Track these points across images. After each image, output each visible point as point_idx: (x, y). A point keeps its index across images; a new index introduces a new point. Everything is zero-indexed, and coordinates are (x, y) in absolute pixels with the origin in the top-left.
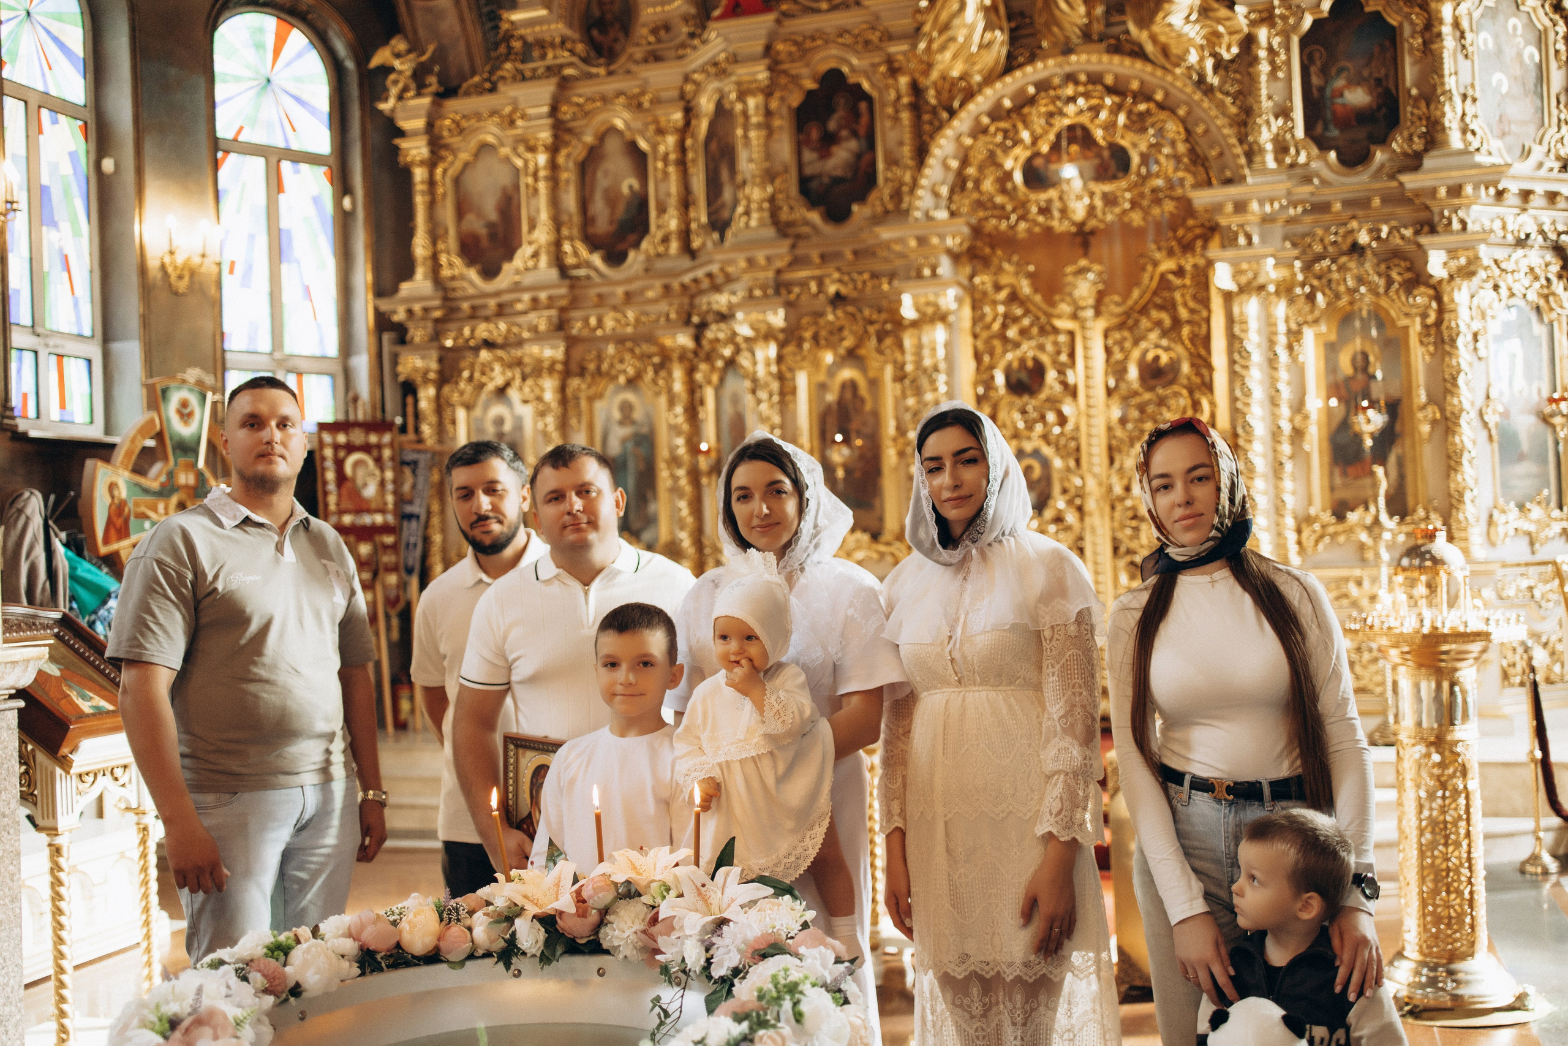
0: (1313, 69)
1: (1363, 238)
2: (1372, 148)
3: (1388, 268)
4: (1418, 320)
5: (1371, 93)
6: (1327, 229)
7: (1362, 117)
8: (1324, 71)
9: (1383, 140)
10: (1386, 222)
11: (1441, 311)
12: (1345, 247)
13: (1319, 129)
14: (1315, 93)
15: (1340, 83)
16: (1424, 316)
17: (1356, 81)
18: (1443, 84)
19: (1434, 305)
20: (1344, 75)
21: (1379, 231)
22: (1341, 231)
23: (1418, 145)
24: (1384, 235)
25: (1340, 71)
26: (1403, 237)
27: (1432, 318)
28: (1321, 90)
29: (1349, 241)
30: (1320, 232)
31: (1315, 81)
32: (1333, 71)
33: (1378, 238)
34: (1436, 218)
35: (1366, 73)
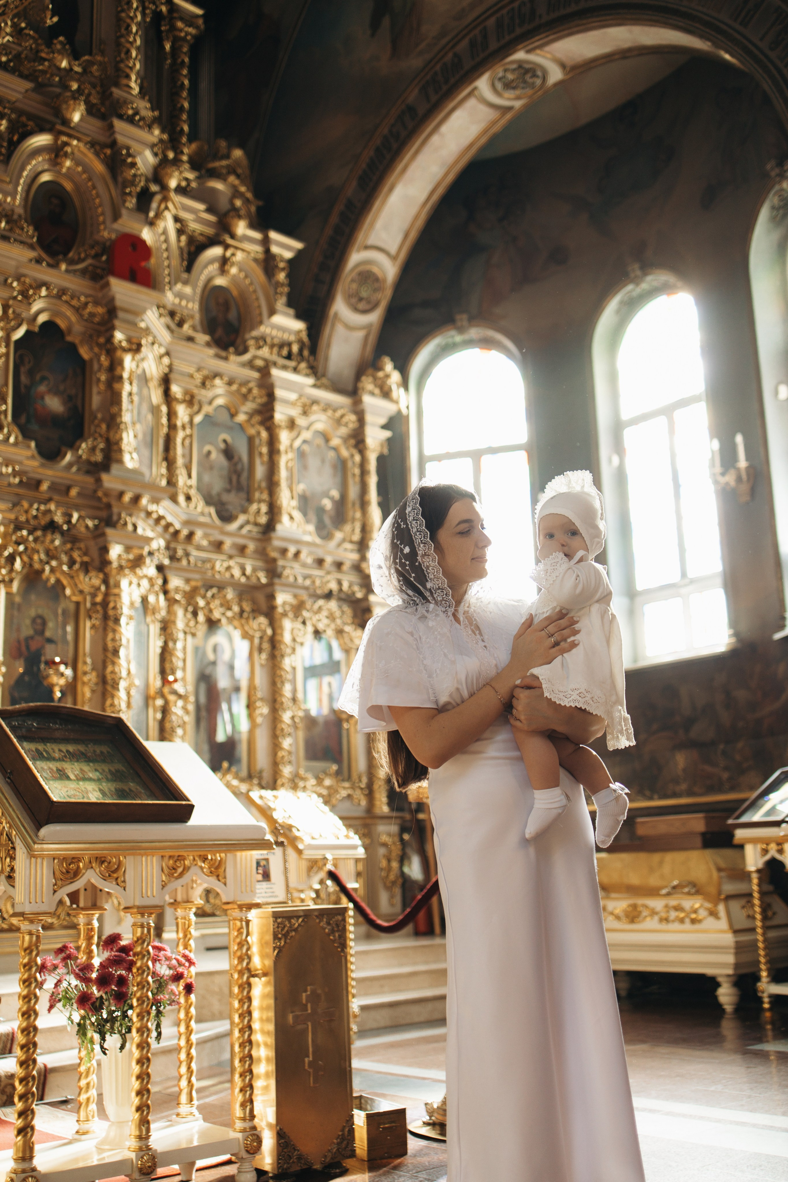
0: (23, 370)
1: (59, 518)
2: (64, 449)
3: (72, 549)
4: (88, 598)
5: (64, 403)
6: (31, 505)
7: (55, 421)
8: (31, 373)
9: (72, 445)
10: (77, 510)
11: (107, 595)
12: (44, 521)
13: (23, 419)
14: (23, 390)
15: (42, 388)
16: (94, 595)
17: (55, 391)
18: (121, 416)
19: (103, 588)
20: (46, 383)
21: (71, 516)
22: (42, 507)
23: (99, 457)
24: (74, 520)
25: (43, 379)
26: (87, 527)
27: (99, 599)
28: (28, 388)
29: (47, 519)
30: (26, 504)
31: (24, 379)
32: (38, 377)
33: (69, 522)
34: (115, 518)
35: (62, 388)
